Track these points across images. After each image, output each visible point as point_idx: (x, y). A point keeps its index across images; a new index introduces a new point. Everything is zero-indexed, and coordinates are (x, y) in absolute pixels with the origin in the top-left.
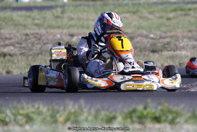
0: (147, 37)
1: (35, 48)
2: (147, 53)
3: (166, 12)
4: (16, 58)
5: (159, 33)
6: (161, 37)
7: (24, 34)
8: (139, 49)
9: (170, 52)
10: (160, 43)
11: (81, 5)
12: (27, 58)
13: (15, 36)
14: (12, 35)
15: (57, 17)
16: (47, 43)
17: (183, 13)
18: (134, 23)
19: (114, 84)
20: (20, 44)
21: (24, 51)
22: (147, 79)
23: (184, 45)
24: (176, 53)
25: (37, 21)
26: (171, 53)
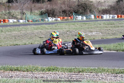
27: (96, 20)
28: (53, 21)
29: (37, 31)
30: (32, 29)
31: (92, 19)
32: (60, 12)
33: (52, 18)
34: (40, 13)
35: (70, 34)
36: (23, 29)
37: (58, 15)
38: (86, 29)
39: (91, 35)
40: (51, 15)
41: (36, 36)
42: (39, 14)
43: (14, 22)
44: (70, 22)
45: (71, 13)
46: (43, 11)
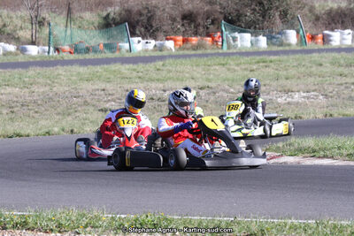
0: (227, 91)
3: (250, 64)
8: (218, 103)
13: (117, 92)
15: (158, 70)
17: (265, 64)
25: (140, 74)
27: (305, 48)
28: (146, 51)
29: (89, 86)
30: (74, 78)
31: (289, 45)
32: (174, 20)
33: (143, 38)
34: (101, 21)
35: (212, 98)
36: (41, 80)
37: (165, 28)
38: (268, 82)
39: (289, 103)
40: (143, 29)
41: (86, 103)
42: (96, 25)
43: (6, 53)
44: (212, 55)
45: (213, 23)
46: (112, 15)
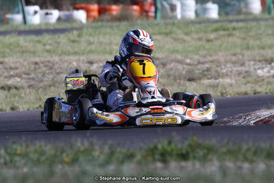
1: (46, 79)
2: (182, 82)
3: (205, 32)
4: (23, 92)
5: (197, 57)
6: (199, 63)
7: (32, 62)
8: (172, 77)
9: (210, 80)
10: (199, 69)
11: (102, 26)
12: (37, 91)
13: (23, 65)
14: (18, 65)
15: (74, 41)
16: (61, 73)
17: (226, 33)
18: (167, 47)
19: (128, 118)
20: (28, 74)
21: (32, 83)
22: (169, 111)
23: (227, 71)
24: (217, 81)
25: (48, 47)
26: (212, 81)
33: (41, 8)
